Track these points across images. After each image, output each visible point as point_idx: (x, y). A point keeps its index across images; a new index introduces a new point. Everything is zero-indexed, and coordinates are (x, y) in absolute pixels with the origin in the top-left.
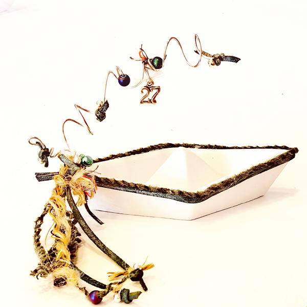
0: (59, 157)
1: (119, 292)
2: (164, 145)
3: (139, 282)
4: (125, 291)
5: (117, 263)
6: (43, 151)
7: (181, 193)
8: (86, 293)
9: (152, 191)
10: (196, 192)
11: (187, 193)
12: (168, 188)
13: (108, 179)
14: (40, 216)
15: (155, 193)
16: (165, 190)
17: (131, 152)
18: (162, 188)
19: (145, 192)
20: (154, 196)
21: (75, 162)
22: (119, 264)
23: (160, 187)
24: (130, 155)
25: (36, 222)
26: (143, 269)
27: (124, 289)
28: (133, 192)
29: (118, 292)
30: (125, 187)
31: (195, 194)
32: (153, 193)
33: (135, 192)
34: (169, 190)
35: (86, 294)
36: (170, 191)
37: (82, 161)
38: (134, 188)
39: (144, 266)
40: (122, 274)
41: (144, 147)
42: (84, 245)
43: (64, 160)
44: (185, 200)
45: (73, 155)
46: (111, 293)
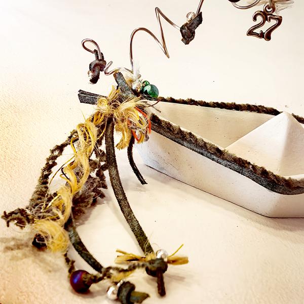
0: (115, 75)
1: (119, 285)
2: (266, 108)
3: (156, 278)
4: (128, 285)
5: (139, 242)
6: (97, 62)
7: (264, 173)
8: (71, 269)
9: (226, 159)
10: (287, 178)
11: (274, 175)
12: (248, 161)
13: (171, 125)
14: (59, 144)
15: (229, 163)
16: (243, 163)
17: (217, 103)
18: (240, 159)
19: (215, 157)
20: (226, 166)
21: (134, 88)
22: (140, 244)
23: (238, 156)
24: (214, 107)
25: (52, 151)
26: (169, 262)
27: (128, 282)
28: (199, 153)
29: (116, 283)
30: (190, 142)
31: (285, 180)
32: (226, 161)
33: (202, 154)
34: (249, 163)
35: (70, 271)
36: (251, 166)
37: (143, 89)
38: (202, 147)
39: (172, 258)
40: (136, 259)
41: (237, 103)
42: (108, 203)
43: (120, 81)
44: (268, 184)
45: (134, 78)
46: (106, 282)
